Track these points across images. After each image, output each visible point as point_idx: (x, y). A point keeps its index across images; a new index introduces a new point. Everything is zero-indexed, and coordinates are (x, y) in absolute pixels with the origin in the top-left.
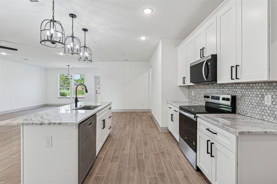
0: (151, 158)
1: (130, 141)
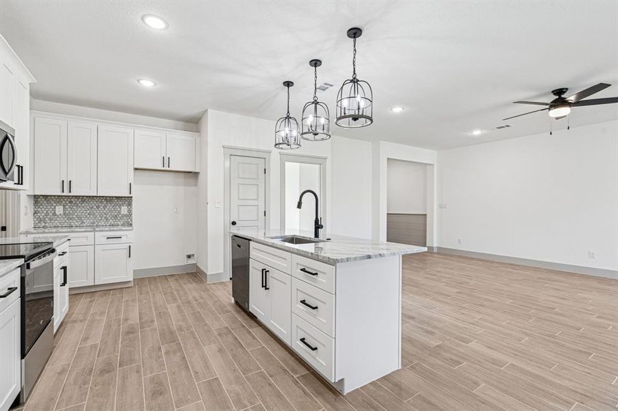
0: (146, 351)
1: (219, 385)
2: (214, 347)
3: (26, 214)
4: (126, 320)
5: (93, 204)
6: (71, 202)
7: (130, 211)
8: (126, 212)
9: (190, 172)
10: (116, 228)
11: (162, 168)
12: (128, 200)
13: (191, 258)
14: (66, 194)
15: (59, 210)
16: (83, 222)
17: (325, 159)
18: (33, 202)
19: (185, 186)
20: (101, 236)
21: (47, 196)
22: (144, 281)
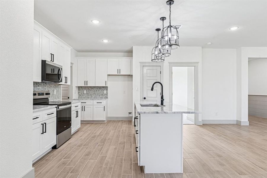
1: (106, 158)
2: (114, 147)
3: (75, 93)
4: (95, 133)
5: (95, 89)
6: (88, 89)
7: (107, 92)
8: (106, 93)
9: (130, 75)
10: (102, 99)
11: (117, 74)
12: (106, 88)
13: (131, 114)
14: (86, 86)
15: (85, 92)
16: (92, 97)
17: (198, 63)
18: (78, 89)
19: (128, 81)
20: (95, 102)
21: (82, 87)
22: (111, 121)
